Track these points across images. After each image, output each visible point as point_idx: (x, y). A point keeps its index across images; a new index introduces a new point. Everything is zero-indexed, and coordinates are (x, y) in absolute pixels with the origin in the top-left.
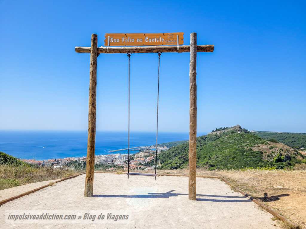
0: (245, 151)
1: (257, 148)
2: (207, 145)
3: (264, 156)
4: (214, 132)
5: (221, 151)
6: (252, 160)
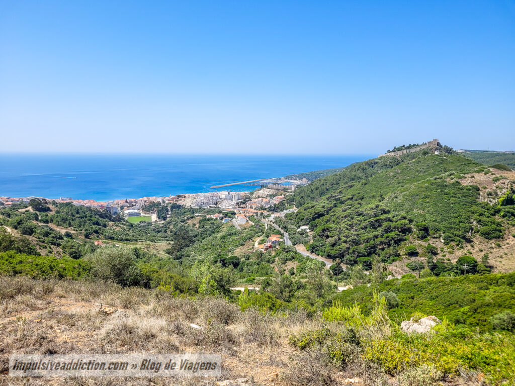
0: (446, 186)
1: (470, 180)
2: (378, 175)
3: (481, 193)
4: (390, 153)
5: (402, 187)
6: (458, 202)
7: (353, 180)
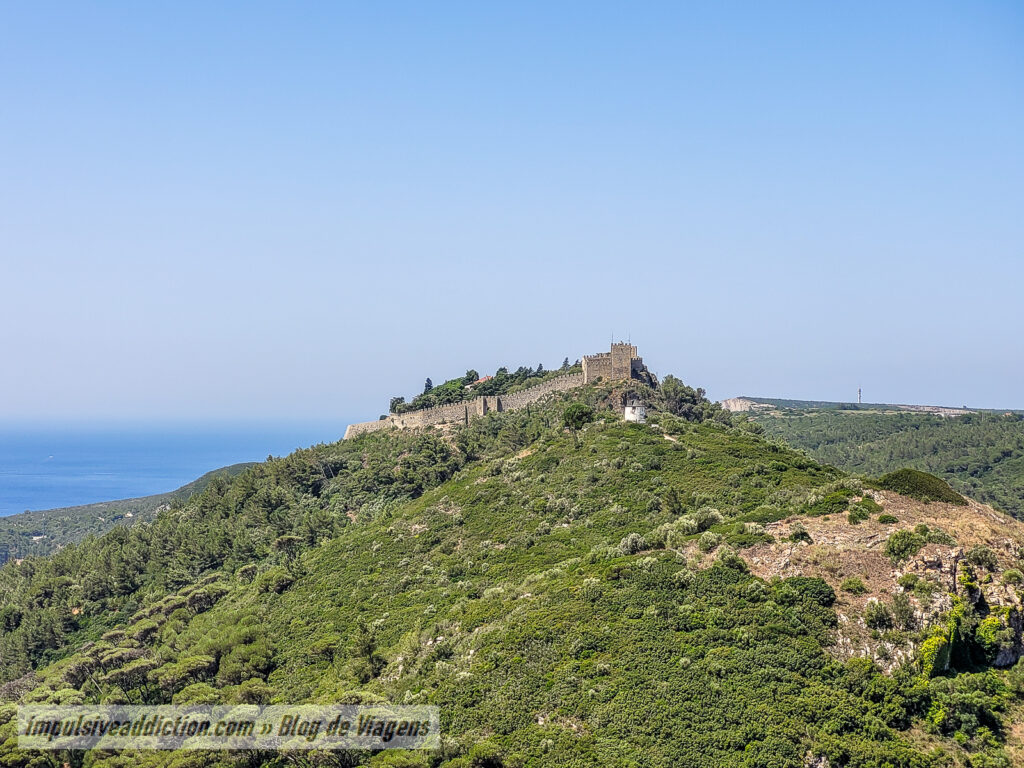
0: (683, 586)
1: (790, 550)
2: (346, 538)
3: (843, 618)
4: (406, 417)
5: (476, 596)
6: (742, 665)
7: (214, 567)
